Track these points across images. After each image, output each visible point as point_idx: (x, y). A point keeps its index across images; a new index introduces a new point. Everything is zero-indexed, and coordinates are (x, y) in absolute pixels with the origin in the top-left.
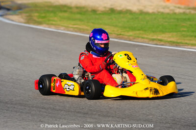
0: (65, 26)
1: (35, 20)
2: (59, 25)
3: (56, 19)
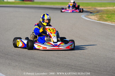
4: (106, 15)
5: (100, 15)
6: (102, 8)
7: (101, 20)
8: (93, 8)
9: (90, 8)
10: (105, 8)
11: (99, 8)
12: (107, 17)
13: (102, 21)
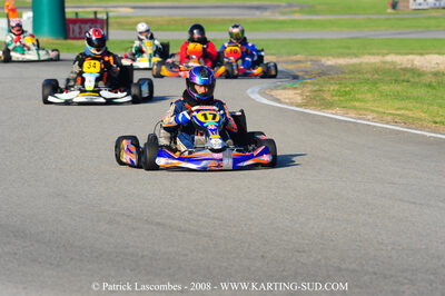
0: (377, 112)
1: (324, 99)
2: (366, 110)
3: (369, 95)
4: (337, 87)
5: (316, 87)
6: (342, 61)
7: (312, 105)
8: (311, 61)
9: (299, 62)
10: (355, 61)
11: (330, 62)
12: (339, 91)
13: (314, 110)
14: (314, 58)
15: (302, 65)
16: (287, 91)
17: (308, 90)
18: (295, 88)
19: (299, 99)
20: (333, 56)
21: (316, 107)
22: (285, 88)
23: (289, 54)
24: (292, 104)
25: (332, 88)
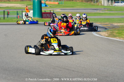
5: (112, 32)
8: (110, 24)
9: (107, 24)
11: (116, 24)
12: (118, 33)
14: (111, 23)
15: (108, 25)
16: (103, 33)
17: (109, 32)
18: (106, 32)
19: (107, 35)
20: (116, 23)
21: (112, 37)
22: (103, 32)
23: (104, 22)
24: (105, 36)
25: (116, 32)
